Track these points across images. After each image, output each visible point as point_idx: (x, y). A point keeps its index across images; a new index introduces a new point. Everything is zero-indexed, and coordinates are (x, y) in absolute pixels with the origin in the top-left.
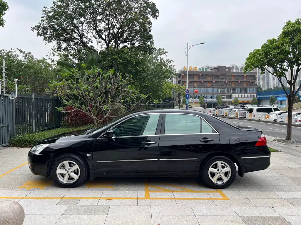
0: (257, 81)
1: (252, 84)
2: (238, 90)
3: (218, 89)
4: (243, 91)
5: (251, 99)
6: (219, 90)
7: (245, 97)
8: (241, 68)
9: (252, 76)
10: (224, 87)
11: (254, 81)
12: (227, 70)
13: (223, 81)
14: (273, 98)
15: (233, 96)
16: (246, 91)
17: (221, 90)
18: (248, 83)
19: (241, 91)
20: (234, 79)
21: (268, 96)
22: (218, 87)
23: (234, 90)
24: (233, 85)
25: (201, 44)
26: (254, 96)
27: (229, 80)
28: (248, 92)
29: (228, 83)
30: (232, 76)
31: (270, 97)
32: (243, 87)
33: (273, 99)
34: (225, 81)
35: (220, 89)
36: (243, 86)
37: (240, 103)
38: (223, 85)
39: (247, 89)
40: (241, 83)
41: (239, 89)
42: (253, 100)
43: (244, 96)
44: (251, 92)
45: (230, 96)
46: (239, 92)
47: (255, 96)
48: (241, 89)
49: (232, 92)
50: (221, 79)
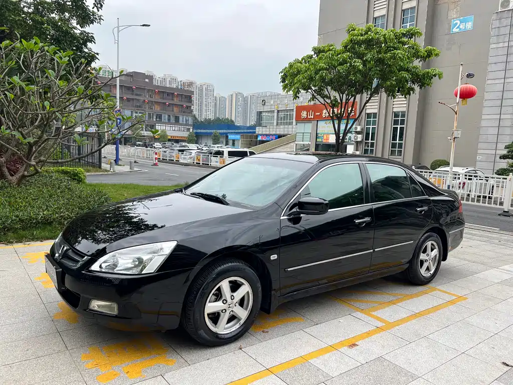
0: (193, 105)
1: (186, 110)
2: (165, 117)
3: (132, 112)
4: (173, 120)
5: (185, 134)
6: (134, 115)
7: (176, 129)
8: (161, 79)
9: (186, 97)
10: (143, 110)
11: (189, 104)
12: (147, 80)
13: (142, 98)
14: (218, 134)
15: (157, 126)
16: (177, 119)
17: (137, 115)
18: (181, 107)
19: (169, 120)
20: (157, 98)
21: (209, 131)
22: (133, 108)
23: (159, 117)
24: (157, 108)
25: (144, 25)
26: (188, 130)
27: (150, 99)
28: (181, 122)
29: (148, 103)
30: (155, 92)
31: (212, 133)
32: (173, 113)
33: (217, 136)
34: (145, 100)
35: (136, 113)
36: (173, 111)
37: (169, 140)
38: (140, 107)
39: (179, 117)
40: (169, 105)
41: (167, 117)
42: (189, 135)
43: (174, 128)
44: (185, 123)
45: (153, 126)
46: (167, 121)
47: (191, 129)
48: (169, 116)
49: (155, 120)
50: (137, 95)
